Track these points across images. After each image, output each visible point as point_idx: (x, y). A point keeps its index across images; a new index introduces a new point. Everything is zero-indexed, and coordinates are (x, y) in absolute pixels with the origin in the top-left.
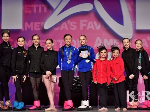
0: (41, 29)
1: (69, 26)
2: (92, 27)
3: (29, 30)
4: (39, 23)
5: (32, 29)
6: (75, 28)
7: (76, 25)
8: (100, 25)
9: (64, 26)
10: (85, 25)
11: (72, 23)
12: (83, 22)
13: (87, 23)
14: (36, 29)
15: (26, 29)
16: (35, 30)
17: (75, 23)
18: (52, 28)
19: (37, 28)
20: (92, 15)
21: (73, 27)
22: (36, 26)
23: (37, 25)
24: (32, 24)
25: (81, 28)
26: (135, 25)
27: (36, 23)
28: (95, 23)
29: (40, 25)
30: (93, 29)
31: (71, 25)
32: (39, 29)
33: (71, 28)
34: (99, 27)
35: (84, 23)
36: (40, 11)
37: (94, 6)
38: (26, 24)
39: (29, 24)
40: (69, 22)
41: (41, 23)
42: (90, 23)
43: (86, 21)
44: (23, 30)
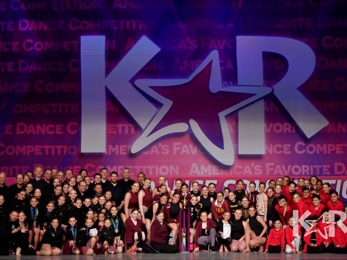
1: (160, 149)
2: (187, 151)
3: (113, 154)
4: (126, 146)
5: (117, 153)
6: (168, 152)
7: (168, 148)
9: (155, 150)
10: (179, 149)
11: (164, 146)
12: (176, 145)
13: (181, 147)
14: (122, 153)
15: (110, 153)
17: (167, 146)
18: (140, 152)
20: (187, 137)
21: (165, 151)
22: (121, 150)
24: (117, 147)
25: (175, 153)
26: (237, 149)
27: (121, 146)
28: (191, 146)
29: (127, 149)
30: (189, 153)
31: (163, 148)
32: (125, 153)
33: (163, 152)
34: (195, 151)
35: (178, 146)
36: (126, 132)
37: (190, 126)
38: (111, 146)
39: (114, 147)
40: (160, 145)
42: (185, 146)
43: (180, 144)
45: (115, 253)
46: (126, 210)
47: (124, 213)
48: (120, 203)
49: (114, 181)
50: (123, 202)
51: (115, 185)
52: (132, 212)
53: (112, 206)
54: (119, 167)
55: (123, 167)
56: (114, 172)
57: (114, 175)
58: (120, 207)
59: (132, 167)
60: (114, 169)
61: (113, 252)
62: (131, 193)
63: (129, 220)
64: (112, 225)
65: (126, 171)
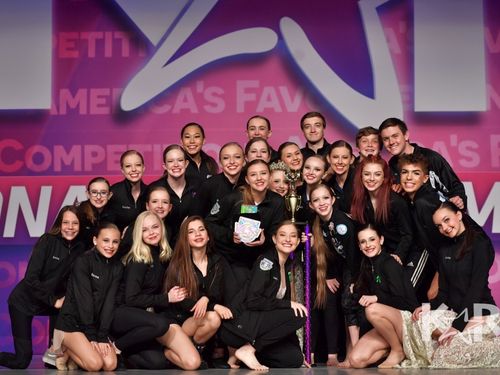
0: (111, 111)
8: (298, 99)
16: (92, 112)
19: (99, 106)
23: (99, 97)
41: (111, 91)
44: (54, 112)
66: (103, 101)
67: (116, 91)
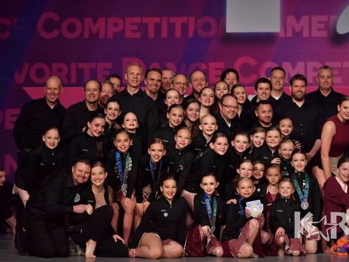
0: (328, 33)
3: (297, 34)
4: (324, 18)
5: (306, 34)
14: (315, 34)
15: (290, 34)
16: (313, 35)
19: (319, 30)
22: (315, 26)
23: (319, 22)
24: (305, 19)
27: (315, 19)
29: (327, 24)
32: (324, 34)
38: (291, 19)
39: (298, 20)
41: (329, 18)
44: (282, 35)
45: (301, 254)
46: (325, 159)
47: (321, 167)
48: (313, 144)
49: (299, 95)
50: (318, 141)
51: (300, 104)
52: (339, 165)
53: (295, 151)
54: (311, 65)
55: (319, 65)
56: (298, 77)
57: (299, 83)
58: (312, 154)
59: (338, 64)
60: (300, 68)
61: (296, 252)
62: (337, 122)
63: (331, 181)
64: (295, 194)
65: (326, 73)
66: (322, 26)
67: (332, 18)
